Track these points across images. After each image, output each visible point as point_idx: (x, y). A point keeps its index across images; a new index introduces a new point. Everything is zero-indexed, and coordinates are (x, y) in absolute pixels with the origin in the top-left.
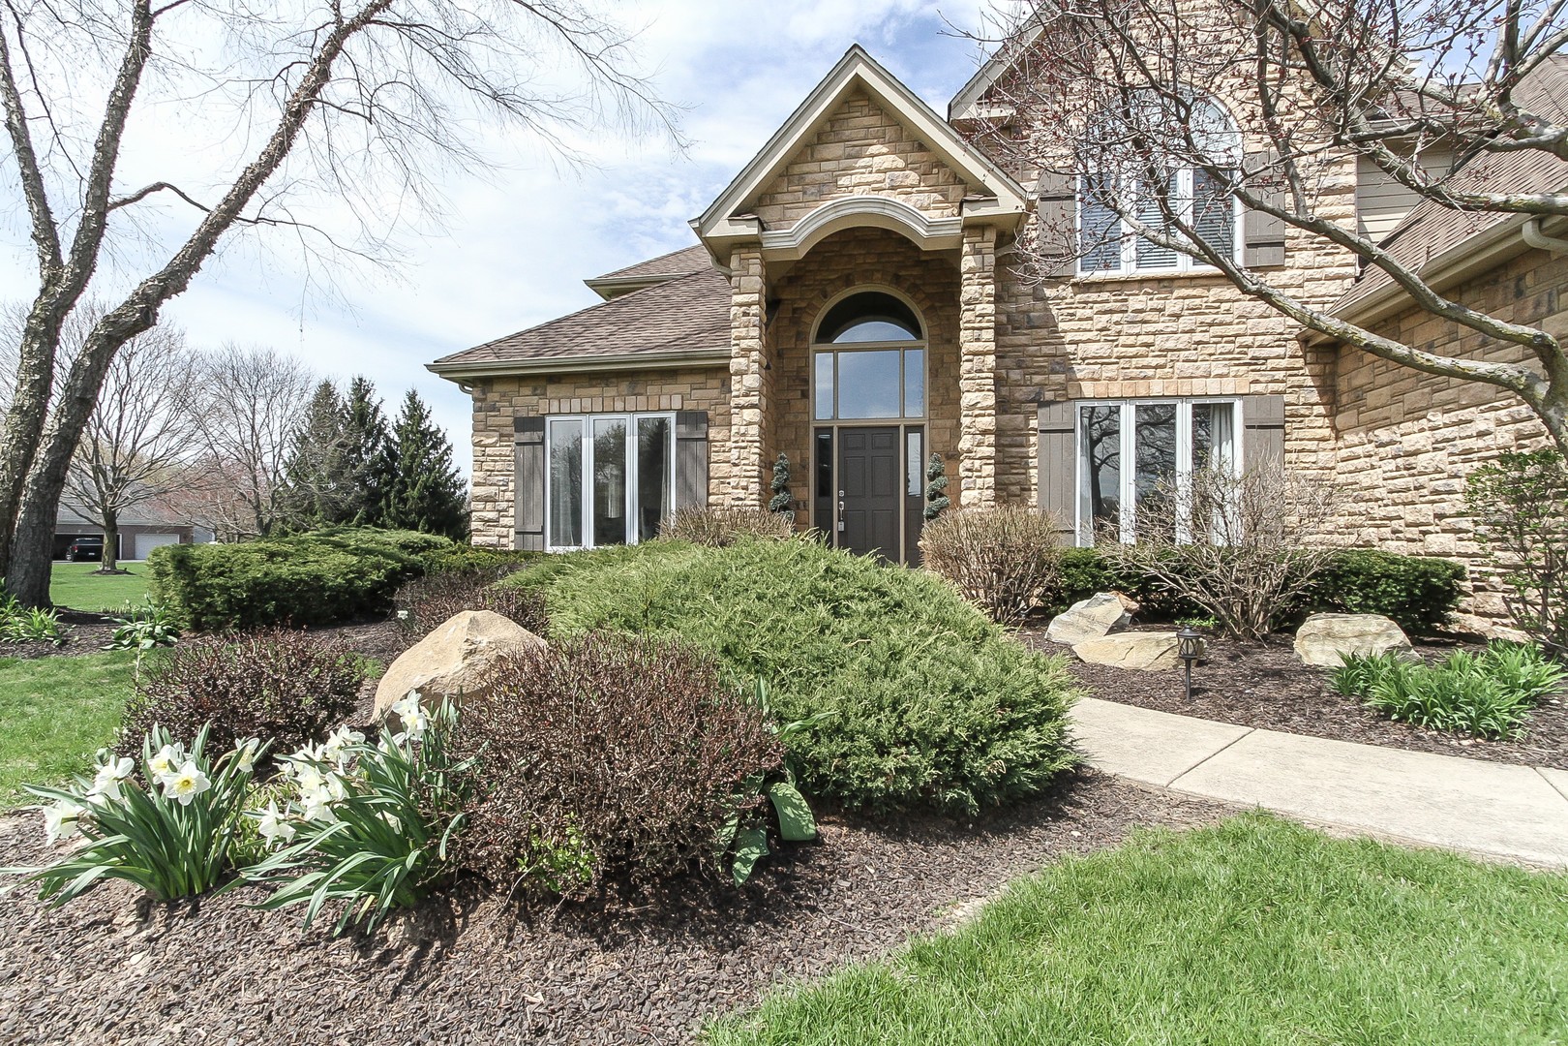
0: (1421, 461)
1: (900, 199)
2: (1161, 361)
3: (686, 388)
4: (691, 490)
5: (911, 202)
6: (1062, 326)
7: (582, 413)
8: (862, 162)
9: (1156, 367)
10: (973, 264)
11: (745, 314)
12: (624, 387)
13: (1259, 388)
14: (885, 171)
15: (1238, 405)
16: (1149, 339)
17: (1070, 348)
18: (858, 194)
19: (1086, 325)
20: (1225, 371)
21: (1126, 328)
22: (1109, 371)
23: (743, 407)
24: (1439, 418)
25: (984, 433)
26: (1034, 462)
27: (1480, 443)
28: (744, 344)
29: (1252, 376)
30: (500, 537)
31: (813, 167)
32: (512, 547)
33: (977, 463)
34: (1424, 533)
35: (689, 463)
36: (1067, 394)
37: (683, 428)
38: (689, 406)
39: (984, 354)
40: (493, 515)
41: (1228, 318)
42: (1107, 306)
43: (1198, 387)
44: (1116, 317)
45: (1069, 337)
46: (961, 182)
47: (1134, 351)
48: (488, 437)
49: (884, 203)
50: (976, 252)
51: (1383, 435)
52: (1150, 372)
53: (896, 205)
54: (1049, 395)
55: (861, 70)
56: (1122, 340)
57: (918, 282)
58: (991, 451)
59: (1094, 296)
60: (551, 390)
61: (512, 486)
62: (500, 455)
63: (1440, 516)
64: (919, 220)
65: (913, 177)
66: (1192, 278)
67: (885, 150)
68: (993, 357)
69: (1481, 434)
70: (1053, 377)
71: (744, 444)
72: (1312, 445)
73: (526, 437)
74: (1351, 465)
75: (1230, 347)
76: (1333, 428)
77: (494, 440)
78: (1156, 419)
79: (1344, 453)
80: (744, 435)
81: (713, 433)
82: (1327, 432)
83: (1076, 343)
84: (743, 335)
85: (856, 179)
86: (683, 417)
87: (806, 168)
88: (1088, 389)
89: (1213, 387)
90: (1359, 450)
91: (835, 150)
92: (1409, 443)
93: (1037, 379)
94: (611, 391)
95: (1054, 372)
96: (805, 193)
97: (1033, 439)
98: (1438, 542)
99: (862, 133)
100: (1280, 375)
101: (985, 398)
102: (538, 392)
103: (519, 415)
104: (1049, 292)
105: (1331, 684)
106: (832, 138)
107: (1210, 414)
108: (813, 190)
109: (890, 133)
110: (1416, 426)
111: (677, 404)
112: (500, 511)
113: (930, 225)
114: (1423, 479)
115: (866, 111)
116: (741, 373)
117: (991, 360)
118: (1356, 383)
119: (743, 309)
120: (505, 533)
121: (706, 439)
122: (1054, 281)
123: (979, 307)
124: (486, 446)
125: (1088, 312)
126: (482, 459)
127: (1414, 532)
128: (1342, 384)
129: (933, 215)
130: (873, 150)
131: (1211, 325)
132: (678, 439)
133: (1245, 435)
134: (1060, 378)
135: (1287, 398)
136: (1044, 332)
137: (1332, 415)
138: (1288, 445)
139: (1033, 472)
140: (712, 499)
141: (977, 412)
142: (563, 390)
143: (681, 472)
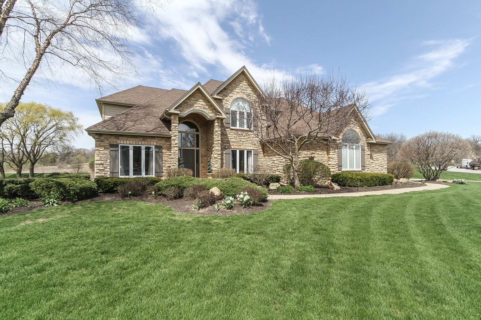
0: (275, 162)
1: (205, 111)
2: (242, 143)
3: (157, 141)
4: (159, 163)
5: (207, 111)
6: (228, 136)
7: (130, 144)
8: (198, 102)
9: (242, 144)
10: (217, 125)
11: (175, 128)
12: (141, 139)
13: (255, 148)
14: (202, 105)
15: (252, 151)
16: (241, 139)
17: (230, 140)
18: (197, 108)
19: (232, 136)
20: (251, 145)
21: (238, 137)
22: (235, 144)
23: (175, 147)
24: (277, 157)
25: (219, 154)
26: (224, 159)
27: (282, 161)
28: (175, 134)
29: (254, 147)
30: (105, 174)
31: (189, 101)
32: (109, 176)
33: (218, 160)
34: (276, 172)
35: (158, 157)
36: (229, 147)
37: (156, 149)
38: (158, 144)
39: (219, 140)
40: (103, 168)
41: (251, 137)
42: (235, 133)
43: (248, 148)
44: (236, 135)
45: (229, 138)
46: (215, 110)
47: (239, 141)
48: (101, 148)
49: (202, 111)
50: (218, 122)
51: (270, 157)
52: (241, 145)
53: (204, 112)
54: (226, 147)
55: (199, 86)
56: (237, 139)
57: (199, 121)
58: (220, 158)
59: (233, 131)
60: (120, 138)
61: (109, 161)
62: (105, 153)
63: (277, 170)
64: (209, 116)
65: (207, 107)
66: (246, 130)
67: (202, 101)
68: (220, 141)
69: (282, 160)
70: (227, 144)
71: (175, 154)
72: (261, 158)
73: (114, 149)
74: (266, 161)
75: (251, 142)
76: (264, 155)
77: (103, 149)
78: (242, 153)
79: (265, 159)
80: (175, 152)
81: (163, 151)
82: (263, 156)
83: (231, 139)
84: (175, 132)
85: (197, 105)
86: (156, 147)
87: (187, 101)
88: (232, 147)
89: (249, 148)
90: (267, 159)
91: (193, 99)
92: (274, 159)
93: (225, 144)
94: (137, 140)
95: (227, 143)
96: (187, 106)
97: (224, 155)
98: (277, 173)
99: (198, 97)
100: (258, 147)
101: (219, 148)
102: (117, 138)
103: (111, 143)
104: (226, 129)
105: (276, 190)
106: (192, 96)
107: (249, 152)
108: (189, 106)
109: (203, 98)
110: (275, 157)
111: (155, 144)
112: (104, 167)
113: (210, 117)
114: (275, 164)
115: (199, 93)
116: (174, 140)
117: (220, 142)
118: (267, 149)
119: (175, 127)
120: (106, 173)
121: (162, 152)
122: (227, 128)
123: (218, 132)
124: (100, 151)
125: (232, 134)
126: (99, 154)
127: (274, 171)
128: (265, 149)
129: (211, 115)
130: (200, 100)
131: (249, 138)
132: (155, 152)
133: (253, 156)
134: (228, 145)
135: (259, 150)
136: (226, 136)
137: (263, 153)
138: (259, 158)
139: (224, 161)
140: (163, 165)
141: (218, 151)
142: (124, 138)
143: (156, 159)
